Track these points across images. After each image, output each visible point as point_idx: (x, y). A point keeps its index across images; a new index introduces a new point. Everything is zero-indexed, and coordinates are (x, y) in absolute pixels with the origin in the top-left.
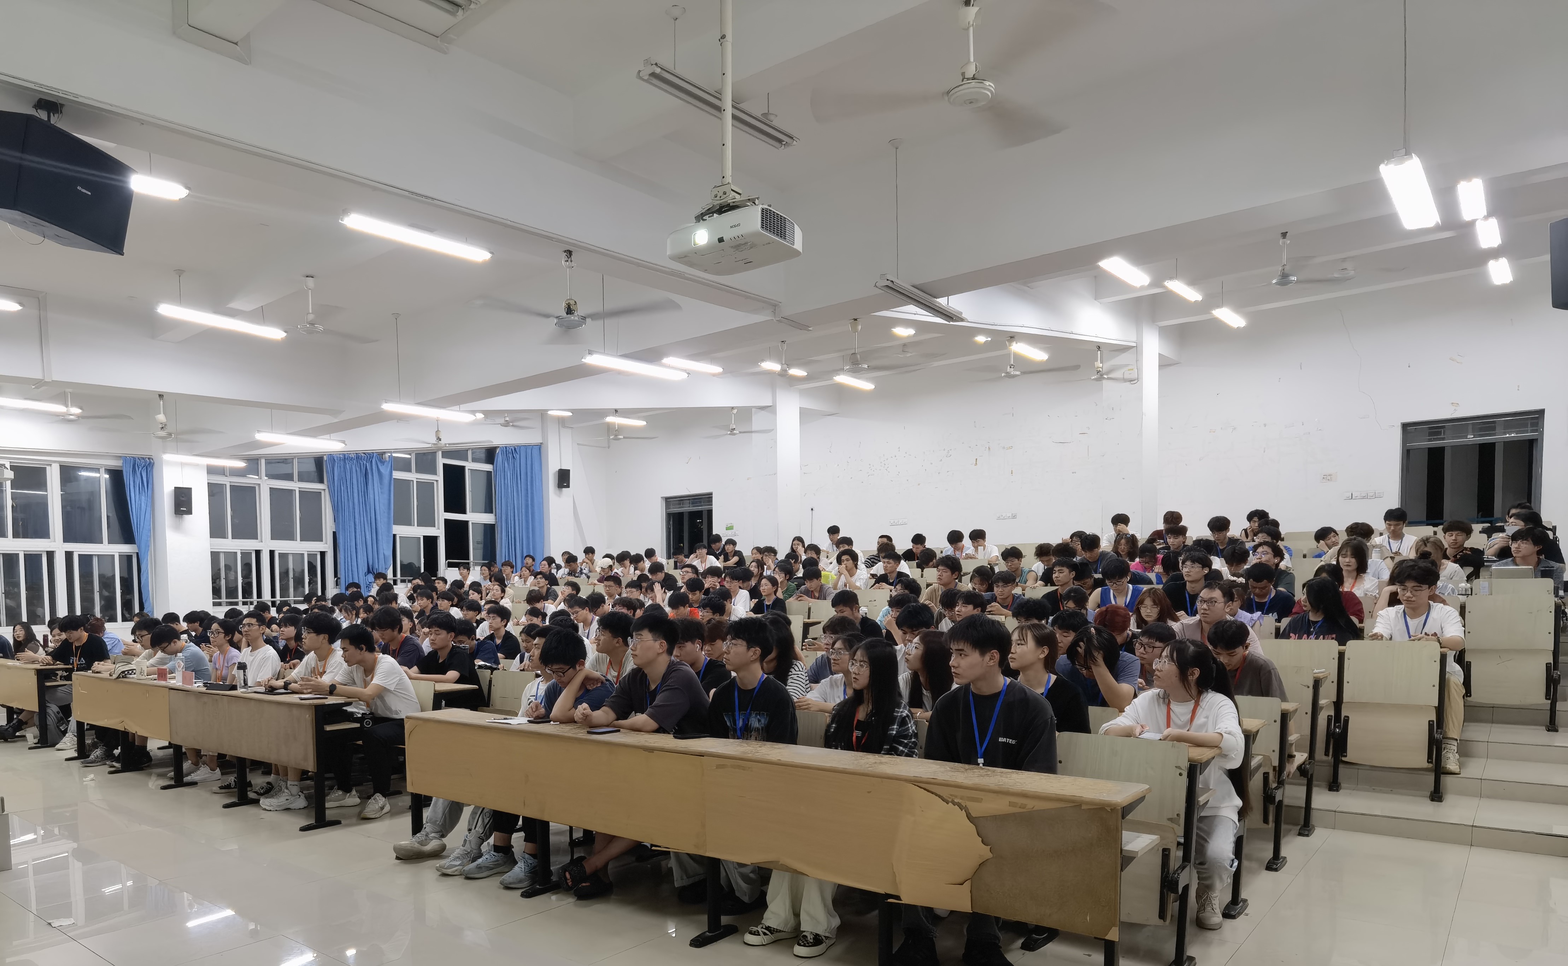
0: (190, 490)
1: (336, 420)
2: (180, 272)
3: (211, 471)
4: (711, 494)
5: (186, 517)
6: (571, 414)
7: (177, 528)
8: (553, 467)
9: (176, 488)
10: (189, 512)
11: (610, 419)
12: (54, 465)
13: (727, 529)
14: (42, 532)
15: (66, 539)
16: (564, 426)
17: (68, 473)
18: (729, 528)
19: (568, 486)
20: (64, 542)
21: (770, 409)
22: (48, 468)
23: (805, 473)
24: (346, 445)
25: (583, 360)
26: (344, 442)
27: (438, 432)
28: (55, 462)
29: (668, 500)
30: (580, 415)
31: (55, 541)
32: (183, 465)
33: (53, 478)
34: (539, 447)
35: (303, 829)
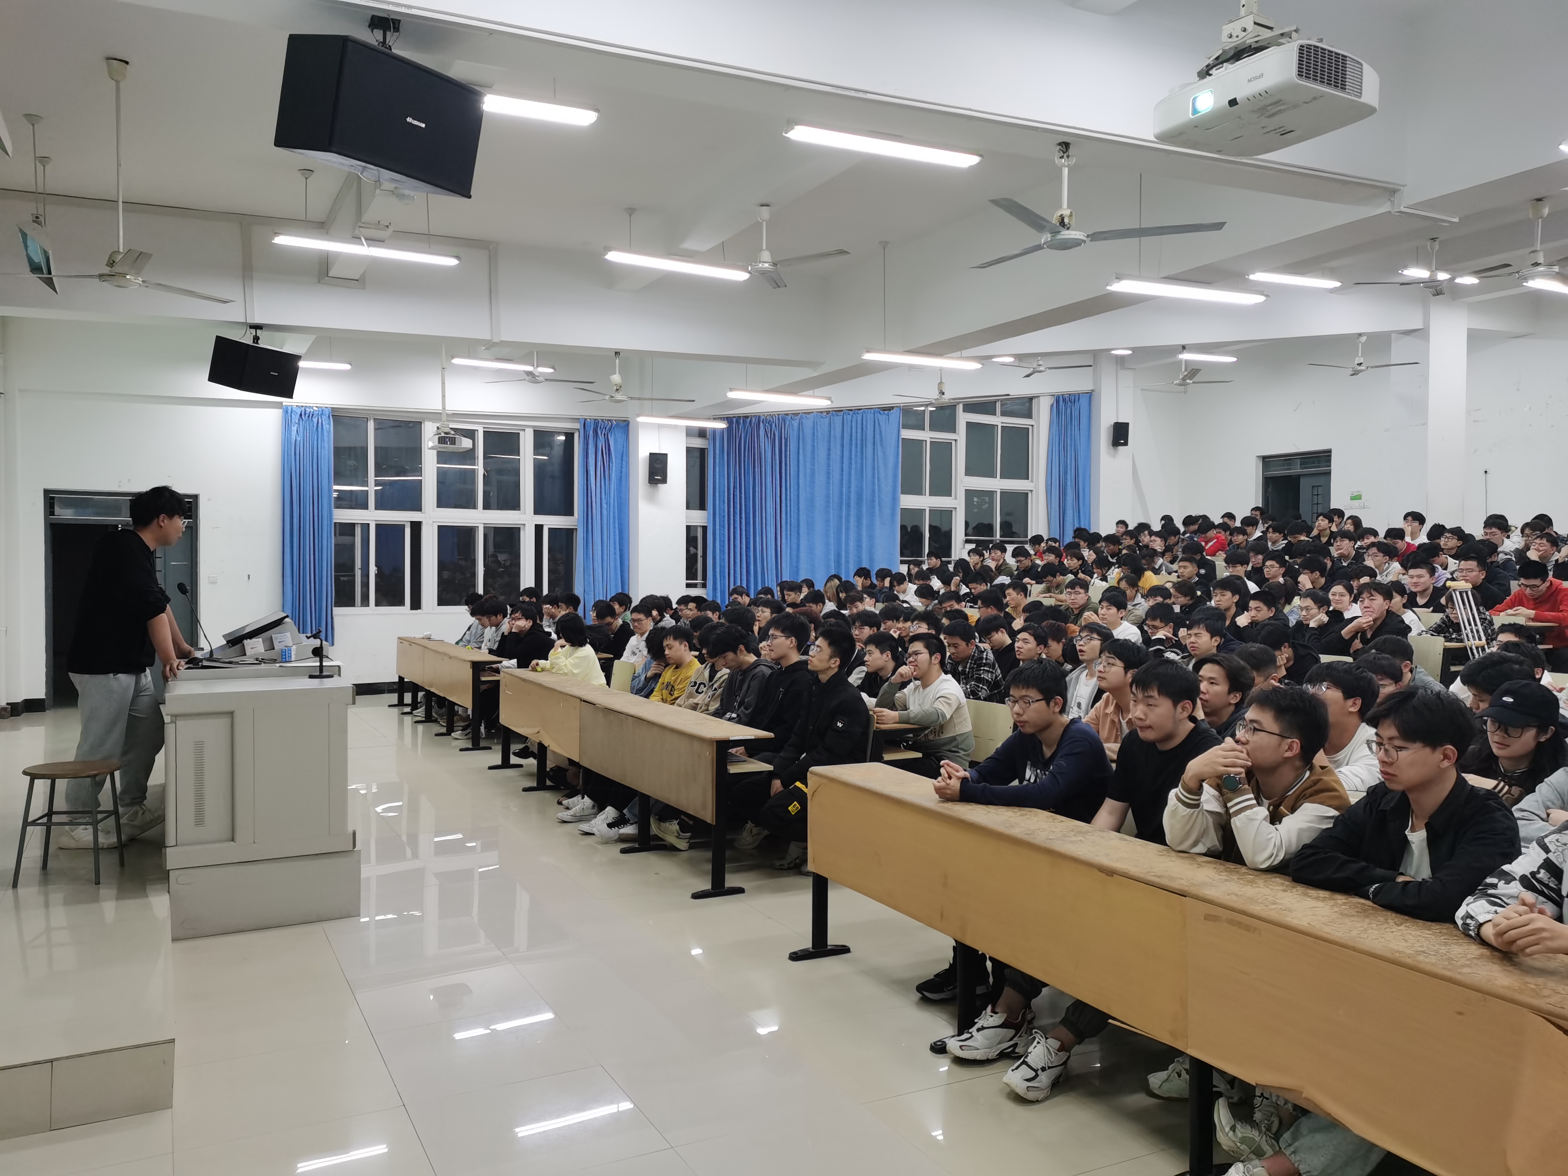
0: (666, 455)
1: (815, 374)
2: (631, 211)
3: (690, 432)
4: (1330, 451)
5: (661, 486)
6: (1130, 352)
7: (651, 499)
8: (1106, 419)
9: (651, 454)
10: (664, 481)
11: (1185, 356)
12: (527, 430)
13: (1353, 498)
14: (513, 504)
15: (538, 511)
16: (1123, 367)
17: (542, 439)
18: (1357, 497)
19: (1126, 444)
20: (535, 514)
21: (1420, 334)
22: (522, 433)
23: (1475, 421)
24: (832, 402)
25: (1109, 288)
26: (829, 399)
27: (941, 383)
28: (528, 426)
29: (1267, 461)
30: (1141, 353)
31: (525, 514)
32: (660, 426)
33: (527, 442)
34: (1090, 394)
35: (696, 896)
